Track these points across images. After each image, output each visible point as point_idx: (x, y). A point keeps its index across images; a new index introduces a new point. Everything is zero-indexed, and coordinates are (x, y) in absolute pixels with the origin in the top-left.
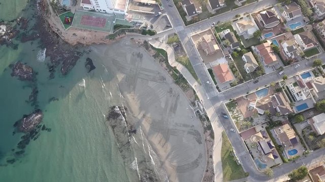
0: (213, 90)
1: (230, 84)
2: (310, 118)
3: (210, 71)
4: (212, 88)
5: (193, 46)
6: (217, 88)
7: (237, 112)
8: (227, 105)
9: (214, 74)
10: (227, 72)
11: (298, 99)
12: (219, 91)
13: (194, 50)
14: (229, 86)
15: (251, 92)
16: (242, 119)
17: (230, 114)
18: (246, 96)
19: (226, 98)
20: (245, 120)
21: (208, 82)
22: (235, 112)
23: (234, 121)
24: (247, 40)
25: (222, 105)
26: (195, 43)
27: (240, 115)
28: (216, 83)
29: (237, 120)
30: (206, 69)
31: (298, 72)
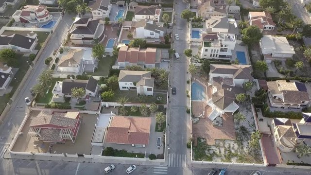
0: (152, 168)
1: (157, 130)
2: (262, 57)
3: (109, 152)
4: (145, 168)
5: (32, 158)
6: (152, 157)
7: (217, 146)
8: (196, 158)
9: (119, 149)
10: (132, 121)
11: (228, 53)
12: (161, 157)
13: (42, 162)
14: (160, 135)
15: (190, 106)
16: (236, 146)
17: (218, 162)
18: (193, 116)
19: (180, 152)
20: (240, 142)
21: (130, 169)
22: (217, 152)
23: (234, 162)
24: (96, 70)
25: (192, 168)
26: (31, 150)
27: (227, 146)
28: (141, 156)
29: (236, 155)
30: (99, 158)
31: (187, 40)
